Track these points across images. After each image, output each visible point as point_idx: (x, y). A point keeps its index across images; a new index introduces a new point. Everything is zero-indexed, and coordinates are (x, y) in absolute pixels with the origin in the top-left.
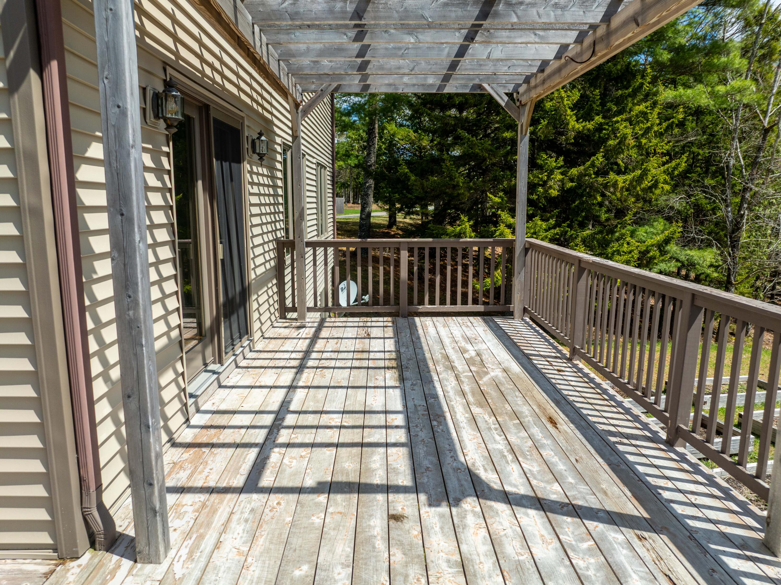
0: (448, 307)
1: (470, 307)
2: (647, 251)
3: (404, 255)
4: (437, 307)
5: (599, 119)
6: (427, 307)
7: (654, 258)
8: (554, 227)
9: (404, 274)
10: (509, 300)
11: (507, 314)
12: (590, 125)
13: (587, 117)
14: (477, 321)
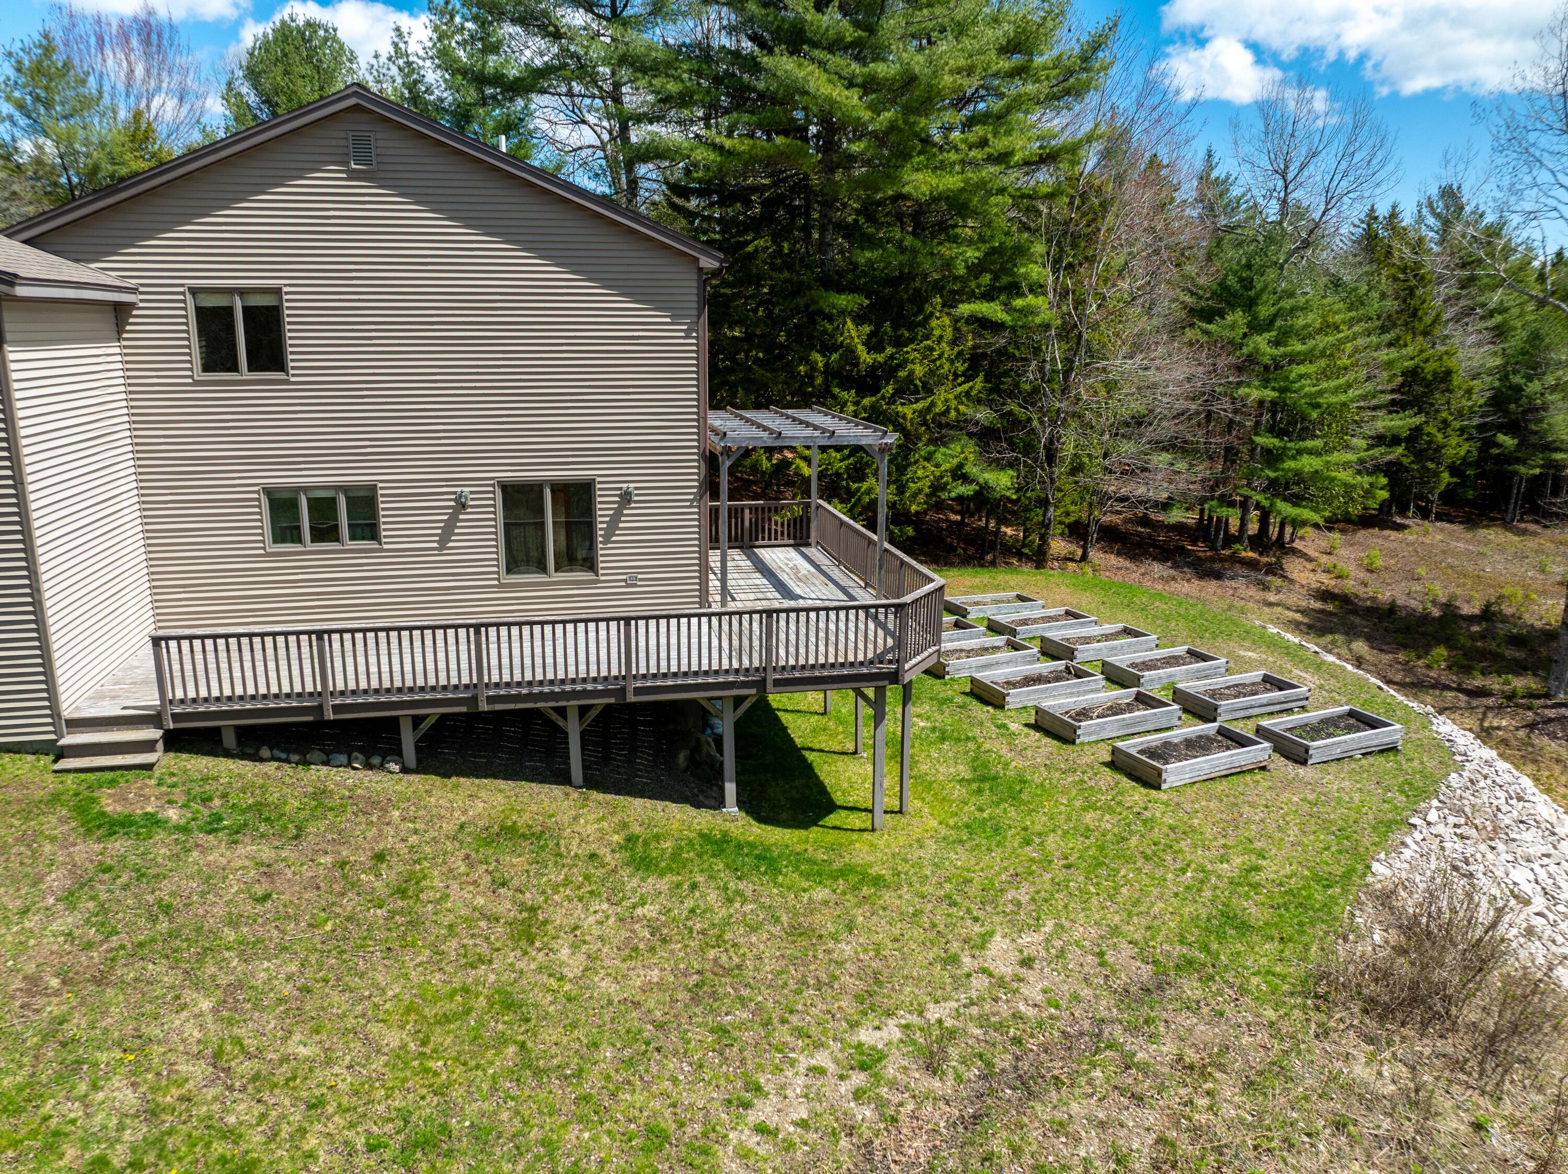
0: (773, 542)
1: (786, 542)
2: (942, 477)
3: (747, 512)
4: (766, 542)
5: (889, 350)
6: (760, 542)
7: (947, 484)
8: (849, 457)
9: (747, 523)
10: (808, 537)
11: (808, 545)
12: (880, 358)
13: (881, 350)
14: (790, 549)
